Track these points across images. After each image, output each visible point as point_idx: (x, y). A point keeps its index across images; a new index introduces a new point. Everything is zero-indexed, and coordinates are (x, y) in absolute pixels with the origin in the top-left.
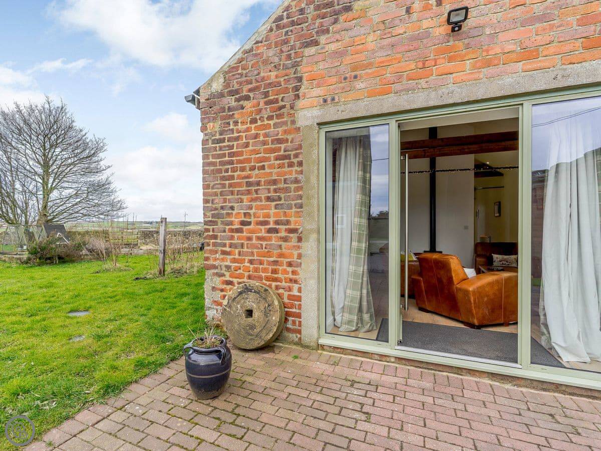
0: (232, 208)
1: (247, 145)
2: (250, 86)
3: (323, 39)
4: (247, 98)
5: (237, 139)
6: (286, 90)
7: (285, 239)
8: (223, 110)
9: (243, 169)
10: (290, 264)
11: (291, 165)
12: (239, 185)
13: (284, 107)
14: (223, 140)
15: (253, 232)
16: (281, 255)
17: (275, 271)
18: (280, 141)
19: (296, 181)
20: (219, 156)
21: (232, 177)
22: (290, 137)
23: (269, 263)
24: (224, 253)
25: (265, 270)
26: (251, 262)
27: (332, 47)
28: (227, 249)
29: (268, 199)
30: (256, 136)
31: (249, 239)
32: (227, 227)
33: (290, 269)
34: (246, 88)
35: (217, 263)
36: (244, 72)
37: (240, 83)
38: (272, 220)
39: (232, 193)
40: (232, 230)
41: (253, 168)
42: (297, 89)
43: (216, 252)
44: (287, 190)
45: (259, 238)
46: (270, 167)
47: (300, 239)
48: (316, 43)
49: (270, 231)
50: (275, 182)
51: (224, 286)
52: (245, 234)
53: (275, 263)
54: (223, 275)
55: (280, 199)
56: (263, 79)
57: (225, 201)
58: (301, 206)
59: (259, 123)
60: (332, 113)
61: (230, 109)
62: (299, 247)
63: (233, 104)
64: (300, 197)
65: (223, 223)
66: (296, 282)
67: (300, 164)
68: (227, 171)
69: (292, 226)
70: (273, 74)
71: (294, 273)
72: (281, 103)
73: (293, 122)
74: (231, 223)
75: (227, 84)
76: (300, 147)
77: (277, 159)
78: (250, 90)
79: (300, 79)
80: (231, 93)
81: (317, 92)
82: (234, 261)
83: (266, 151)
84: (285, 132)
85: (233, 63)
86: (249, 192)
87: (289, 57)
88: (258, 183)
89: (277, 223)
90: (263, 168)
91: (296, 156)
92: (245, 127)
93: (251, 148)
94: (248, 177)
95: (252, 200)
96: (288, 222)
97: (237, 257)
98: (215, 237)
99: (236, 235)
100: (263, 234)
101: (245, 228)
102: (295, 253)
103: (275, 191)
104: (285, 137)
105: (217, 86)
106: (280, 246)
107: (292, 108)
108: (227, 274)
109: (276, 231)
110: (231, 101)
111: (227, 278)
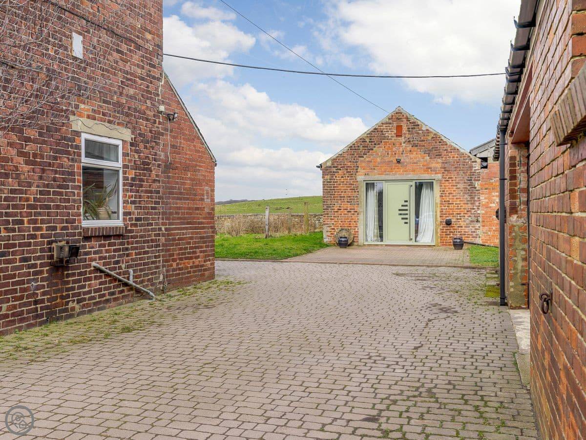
0: (334, 204)
1: (340, 184)
3: (365, 156)
4: (340, 170)
5: (336, 182)
6: (354, 169)
7: (353, 214)
8: (331, 172)
9: (339, 192)
10: (355, 222)
11: (355, 192)
12: (338, 197)
13: (352, 174)
14: (331, 182)
15: (342, 212)
16: (353, 219)
17: (350, 224)
18: (351, 184)
19: (357, 197)
20: (329, 187)
21: (335, 194)
22: (355, 183)
23: (348, 222)
24: (331, 219)
25: (346, 224)
26: (342, 222)
27: (367, 159)
28: (333, 218)
29: (348, 202)
30: (343, 182)
31: (341, 214)
34: (340, 166)
35: (328, 223)
36: (339, 161)
37: (338, 164)
39: (335, 200)
40: (334, 212)
41: (342, 192)
42: (357, 169)
43: (328, 219)
44: (354, 199)
45: (344, 214)
46: (348, 192)
47: (358, 214)
48: (363, 157)
49: (348, 212)
50: (350, 197)
51: (331, 230)
52: (339, 213)
53: (350, 221)
55: (351, 202)
56: (346, 164)
57: (331, 202)
58: (358, 204)
59: (344, 178)
60: (368, 178)
61: (333, 172)
62: (358, 216)
63: (335, 171)
64: (358, 202)
65: (331, 209)
66: (357, 227)
67: (358, 192)
68: (332, 192)
70: (349, 163)
71: (356, 224)
73: (356, 179)
74: (334, 209)
75: (333, 164)
76: (358, 187)
77: (350, 189)
79: (358, 167)
80: (334, 167)
81: (363, 171)
82: (335, 222)
83: (346, 187)
84: (353, 182)
85: (335, 157)
86: (341, 200)
87: (354, 159)
88: (344, 197)
89: (350, 209)
90: (346, 192)
91: (357, 189)
92: (339, 178)
94: (340, 195)
95: (342, 202)
96: (354, 209)
97: (336, 220)
98: (328, 214)
99: (336, 213)
100: (346, 213)
101: (339, 211)
102: (357, 218)
103: (350, 199)
105: (329, 164)
106: (352, 216)
108: (332, 226)
109: (350, 212)
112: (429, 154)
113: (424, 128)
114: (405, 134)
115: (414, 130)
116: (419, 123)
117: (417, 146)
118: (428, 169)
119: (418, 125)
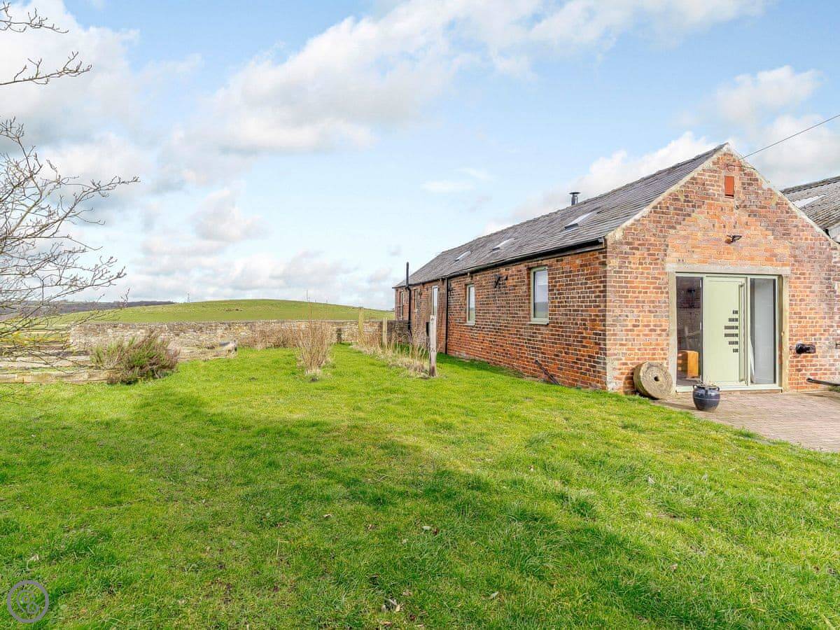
0: (627, 316)
1: (637, 278)
2: (639, 242)
3: (678, 227)
4: (637, 249)
5: (631, 273)
6: (660, 250)
7: (660, 335)
8: (621, 252)
9: (634, 292)
10: (662, 349)
11: (662, 293)
12: (632, 302)
13: (658, 259)
14: (621, 272)
15: (640, 331)
16: (657, 345)
17: (654, 354)
18: (656, 278)
21: (627, 297)
22: (661, 277)
23: (650, 350)
24: (621, 345)
25: (648, 354)
26: (639, 350)
27: (683, 233)
28: (624, 342)
29: (650, 311)
30: (642, 273)
31: (638, 335)
32: (624, 328)
33: (662, 352)
34: (637, 243)
35: (616, 352)
36: (635, 232)
37: (633, 239)
38: (652, 324)
40: (627, 330)
41: (640, 292)
42: (665, 250)
43: (616, 345)
44: (660, 307)
45: (644, 335)
46: (650, 292)
47: (668, 335)
48: (675, 228)
49: (651, 330)
50: (653, 302)
51: (622, 366)
52: (635, 332)
53: (654, 349)
54: (621, 359)
56: (647, 240)
58: (668, 317)
59: (644, 266)
60: (683, 268)
61: (626, 253)
62: (667, 340)
63: (628, 250)
64: (667, 311)
65: (620, 325)
67: (667, 293)
68: (623, 292)
69: (663, 328)
70: (653, 239)
71: (664, 354)
72: (657, 257)
73: (663, 269)
74: (627, 326)
75: (625, 237)
76: (667, 283)
77: (654, 288)
78: (639, 245)
79: (667, 246)
80: (628, 243)
81: (675, 254)
82: (629, 349)
83: (648, 283)
84: (659, 274)
85: (628, 224)
86: (638, 307)
87: (661, 231)
88: (644, 302)
89: (655, 326)
90: (646, 292)
91: (665, 288)
92: (635, 266)
93: (638, 280)
94: (638, 297)
95: (640, 312)
96: (661, 326)
97: (630, 347)
98: (615, 335)
99: (629, 333)
100: (647, 332)
101: (635, 328)
102: (665, 342)
103: (654, 307)
104: (659, 276)
105: (618, 236)
106: (657, 339)
107: (663, 260)
108: (623, 358)
109: (655, 331)
110: (626, 248)
111: (624, 361)
112: (773, 230)
113: (765, 186)
114: (739, 192)
115: (751, 188)
116: (758, 176)
117: (755, 216)
118: (772, 257)
119: (757, 180)
